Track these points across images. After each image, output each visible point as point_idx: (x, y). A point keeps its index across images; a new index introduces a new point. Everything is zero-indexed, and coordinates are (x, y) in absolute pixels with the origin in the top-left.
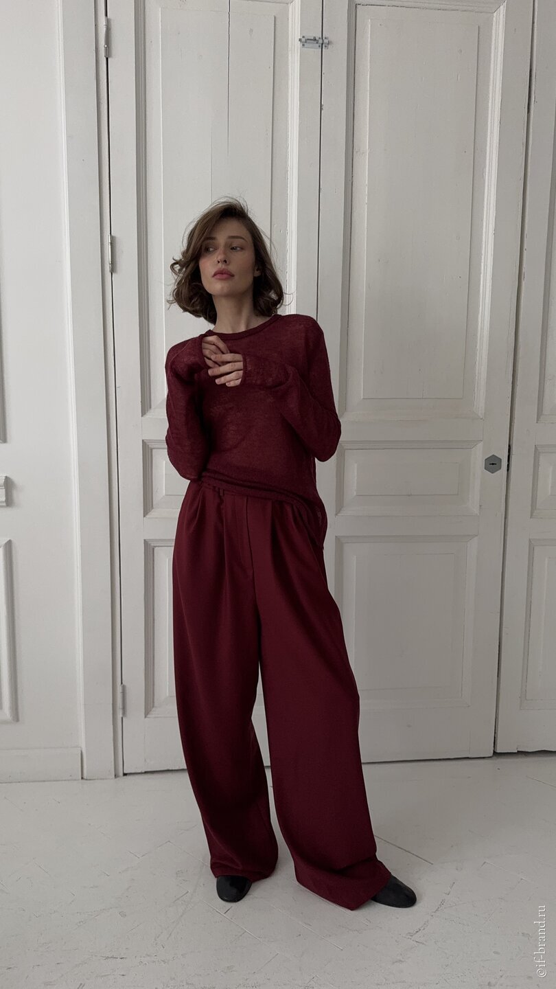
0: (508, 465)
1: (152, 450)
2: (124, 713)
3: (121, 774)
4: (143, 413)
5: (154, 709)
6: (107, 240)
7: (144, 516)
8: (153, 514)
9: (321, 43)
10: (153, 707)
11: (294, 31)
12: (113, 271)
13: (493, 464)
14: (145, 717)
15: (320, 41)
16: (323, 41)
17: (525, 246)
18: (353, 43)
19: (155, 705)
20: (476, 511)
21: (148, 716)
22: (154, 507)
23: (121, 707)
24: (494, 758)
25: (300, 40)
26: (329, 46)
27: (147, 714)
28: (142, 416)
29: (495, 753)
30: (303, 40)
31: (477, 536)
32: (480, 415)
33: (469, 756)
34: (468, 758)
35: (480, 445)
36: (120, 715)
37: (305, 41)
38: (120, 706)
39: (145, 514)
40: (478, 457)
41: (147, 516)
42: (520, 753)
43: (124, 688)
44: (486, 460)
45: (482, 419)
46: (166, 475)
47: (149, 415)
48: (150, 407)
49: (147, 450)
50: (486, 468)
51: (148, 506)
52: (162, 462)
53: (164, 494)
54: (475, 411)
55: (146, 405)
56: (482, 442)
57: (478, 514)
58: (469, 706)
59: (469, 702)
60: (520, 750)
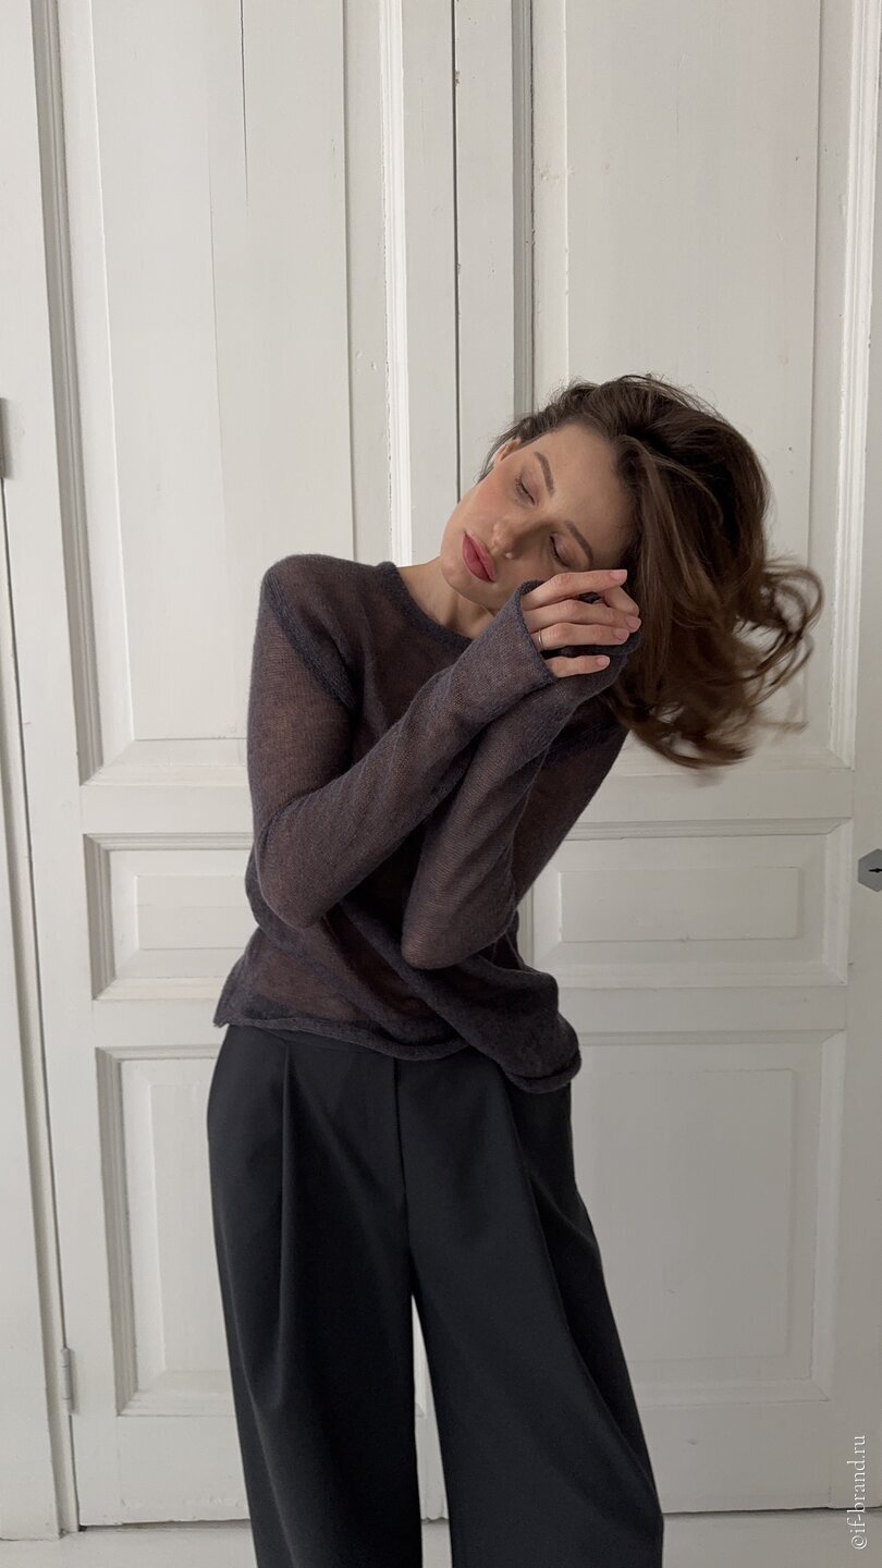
1: (107, 853)
2: (71, 1409)
3: (74, 1528)
4: (84, 776)
5: (136, 1397)
7: (94, 998)
8: (112, 992)
10: (135, 1392)
12: (4, 473)
13: (877, 871)
14: (119, 1414)
19: (140, 1387)
20: (841, 973)
21: (124, 1412)
22: (118, 973)
23: (66, 1396)
27: (121, 1406)
28: (81, 783)
31: (842, 1030)
32: (846, 761)
33: (829, 1505)
34: (827, 1508)
35: (846, 829)
36: (64, 1411)
38: (62, 1392)
39: (97, 990)
40: (841, 856)
41: (102, 997)
43: (70, 1356)
44: (860, 861)
45: (849, 768)
46: (139, 906)
47: (99, 779)
48: (101, 762)
49: (96, 857)
50: (860, 881)
51: (102, 972)
52: (130, 881)
53: (137, 946)
54: (832, 749)
55: (89, 758)
56: (851, 822)
57: (846, 984)
58: (826, 1399)
59: (828, 1392)
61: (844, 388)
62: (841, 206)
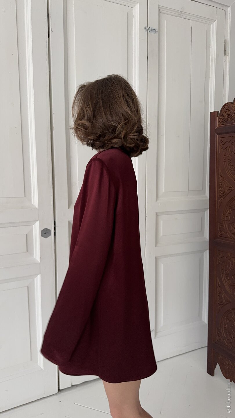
0: (55, 233)
13: (46, 233)
17: (53, 112)
20: (38, 260)
24: (60, 392)
29: (59, 390)
31: (39, 274)
32: (36, 206)
33: (45, 396)
35: (38, 223)
40: (37, 229)
44: (42, 231)
45: (37, 208)
50: (42, 236)
54: (33, 204)
56: (39, 221)
57: (40, 262)
58: (42, 369)
59: (42, 368)
60: (73, 384)
61: (29, 113)
62: (25, 68)
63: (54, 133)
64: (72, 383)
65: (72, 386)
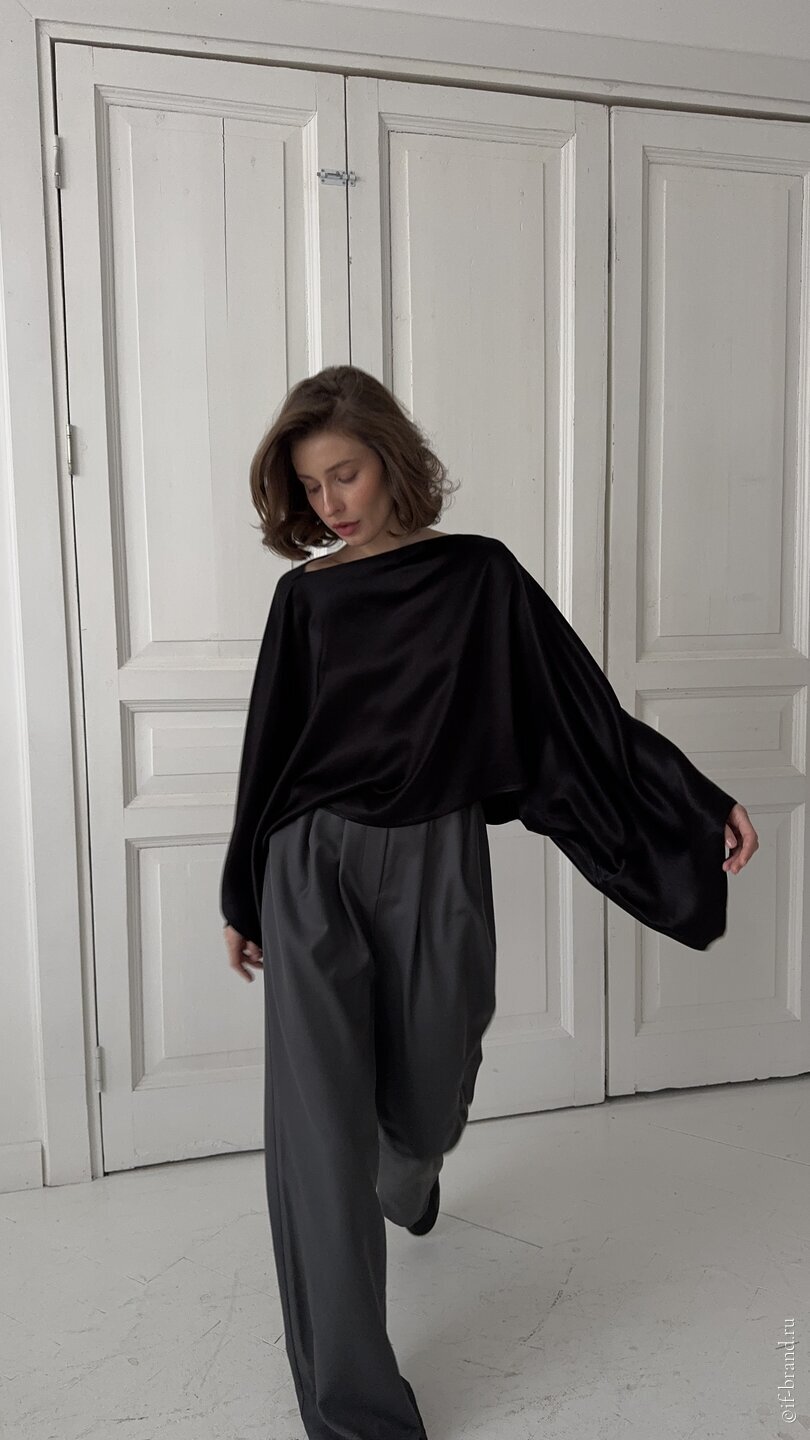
1: (133, 713)
2: (103, 1087)
3: (102, 1174)
4: (121, 664)
5: (144, 1078)
6: (65, 431)
7: (125, 807)
8: (135, 803)
9: (346, 179)
10: (144, 1074)
11: (310, 162)
12: (73, 472)
14: (134, 1090)
15: (345, 177)
16: (348, 177)
17: (613, 441)
18: (387, 179)
19: (146, 1072)
21: (137, 1088)
22: (138, 792)
23: (98, 1079)
24: (607, 1104)
25: (319, 174)
26: (357, 184)
27: (135, 1085)
28: (119, 668)
29: (609, 1099)
30: (323, 174)
33: (575, 1104)
34: (573, 1107)
36: (96, 1090)
37: (325, 176)
38: (96, 1077)
39: (126, 803)
41: (129, 807)
42: (639, 1095)
43: (101, 1051)
46: (154, 747)
47: (128, 667)
48: (130, 656)
49: (127, 715)
51: (129, 792)
52: (148, 730)
53: (152, 774)
55: (124, 653)
58: (570, 1036)
59: (571, 1032)
60: (639, 1090)
63: (612, 486)
64: (636, 1085)
65: (637, 1093)
